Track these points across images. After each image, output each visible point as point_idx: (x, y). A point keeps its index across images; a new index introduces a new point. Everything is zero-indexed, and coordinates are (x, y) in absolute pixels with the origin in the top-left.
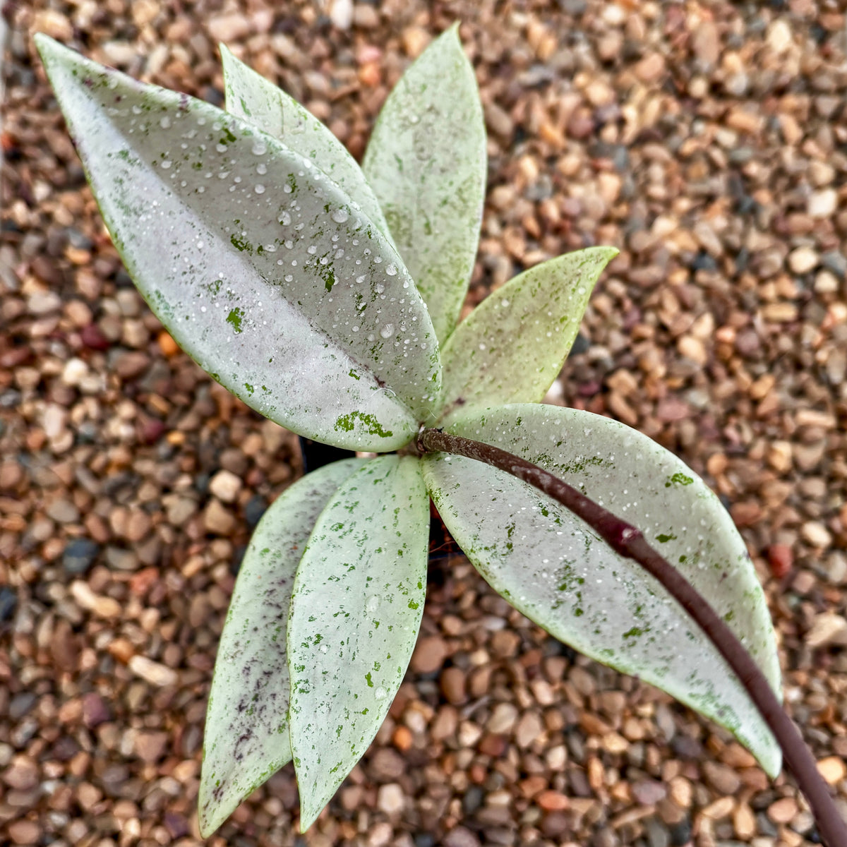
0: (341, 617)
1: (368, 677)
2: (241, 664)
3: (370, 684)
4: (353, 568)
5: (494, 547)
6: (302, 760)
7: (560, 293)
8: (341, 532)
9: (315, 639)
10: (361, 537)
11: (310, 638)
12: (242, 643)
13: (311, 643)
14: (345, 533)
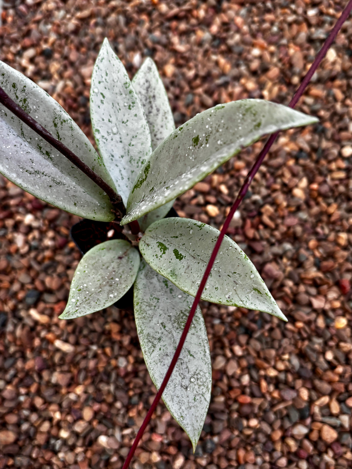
0: (125, 120)
1: (104, 97)
2: (161, 112)
3: (102, 94)
4: (130, 145)
5: (62, 123)
6: (116, 59)
7: (84, 300)
8: (141, 160)
9: (131, 107)
10: (133, 162)
11: (133, 107)
12: (164, 120)
13: (132, 105)
14: (139, 160)
